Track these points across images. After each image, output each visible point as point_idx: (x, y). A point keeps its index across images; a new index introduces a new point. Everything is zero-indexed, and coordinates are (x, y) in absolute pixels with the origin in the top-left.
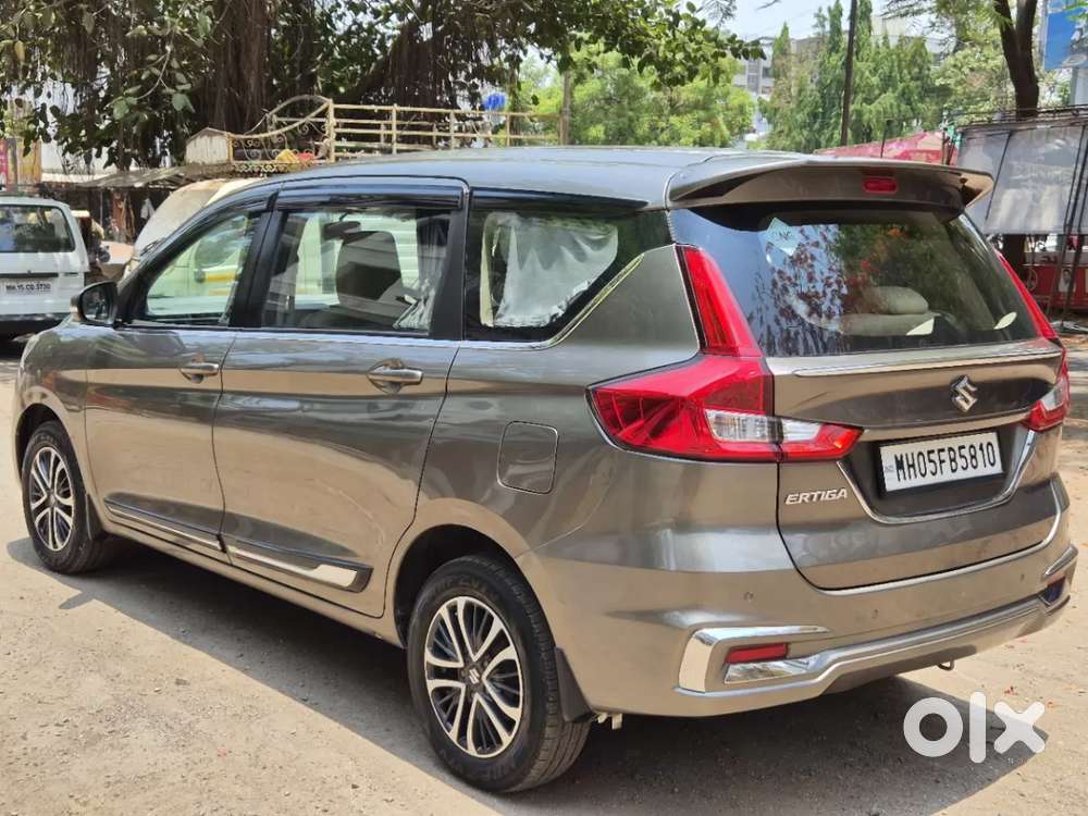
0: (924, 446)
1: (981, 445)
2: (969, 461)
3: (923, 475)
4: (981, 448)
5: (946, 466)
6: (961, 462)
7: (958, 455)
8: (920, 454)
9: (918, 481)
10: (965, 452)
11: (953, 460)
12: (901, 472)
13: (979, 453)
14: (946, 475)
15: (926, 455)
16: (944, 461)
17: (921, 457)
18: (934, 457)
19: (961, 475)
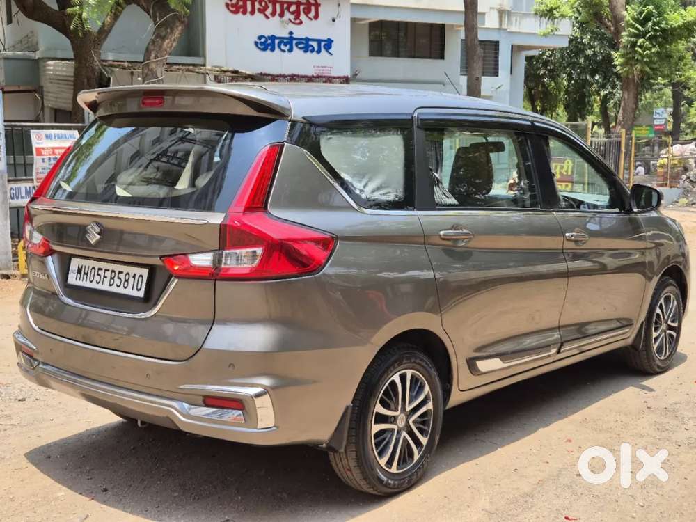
0: (98, 265)
1: (135, 275)
2: (123, 282)
3: (91, 282)
4: (134, 277)
5: (107, 281)
6: (117, 281)
7: (116, 277)
8: (94, 268)
9: (87, 284)
10: (122, 276)
11: (112, 278)
12: (79, 276)
13: (131, 280)
14: (105, 287)
15: (97, 270)
16: (106, 277)
17: (93, 270)
18: (102, 273)
19: (114, 289)
